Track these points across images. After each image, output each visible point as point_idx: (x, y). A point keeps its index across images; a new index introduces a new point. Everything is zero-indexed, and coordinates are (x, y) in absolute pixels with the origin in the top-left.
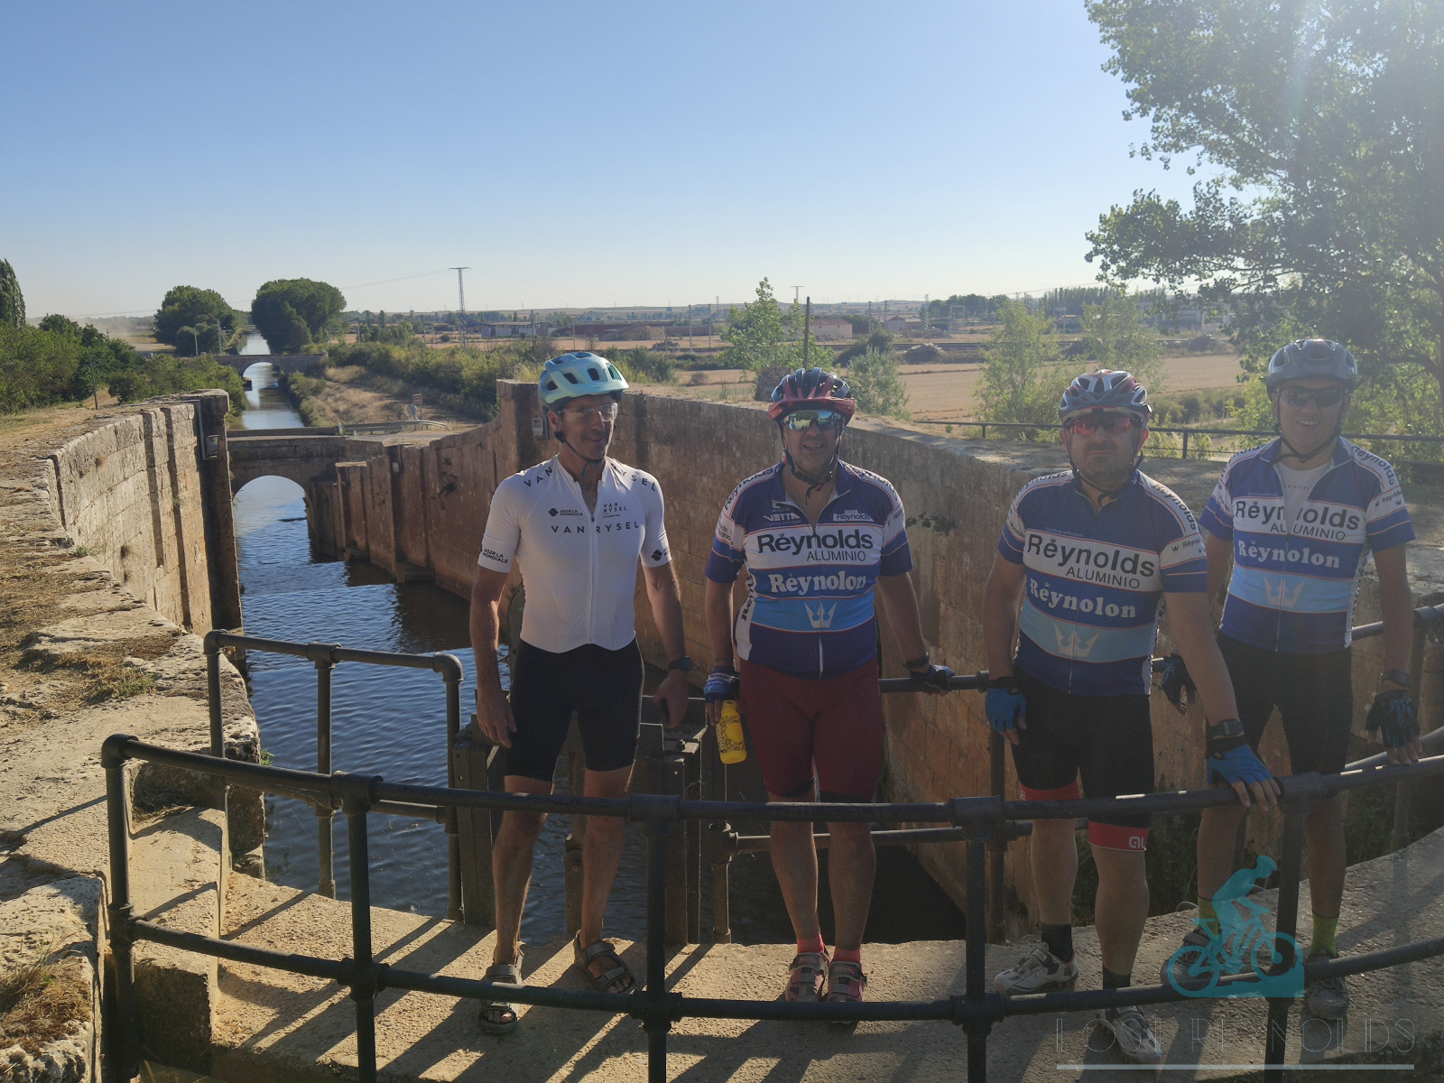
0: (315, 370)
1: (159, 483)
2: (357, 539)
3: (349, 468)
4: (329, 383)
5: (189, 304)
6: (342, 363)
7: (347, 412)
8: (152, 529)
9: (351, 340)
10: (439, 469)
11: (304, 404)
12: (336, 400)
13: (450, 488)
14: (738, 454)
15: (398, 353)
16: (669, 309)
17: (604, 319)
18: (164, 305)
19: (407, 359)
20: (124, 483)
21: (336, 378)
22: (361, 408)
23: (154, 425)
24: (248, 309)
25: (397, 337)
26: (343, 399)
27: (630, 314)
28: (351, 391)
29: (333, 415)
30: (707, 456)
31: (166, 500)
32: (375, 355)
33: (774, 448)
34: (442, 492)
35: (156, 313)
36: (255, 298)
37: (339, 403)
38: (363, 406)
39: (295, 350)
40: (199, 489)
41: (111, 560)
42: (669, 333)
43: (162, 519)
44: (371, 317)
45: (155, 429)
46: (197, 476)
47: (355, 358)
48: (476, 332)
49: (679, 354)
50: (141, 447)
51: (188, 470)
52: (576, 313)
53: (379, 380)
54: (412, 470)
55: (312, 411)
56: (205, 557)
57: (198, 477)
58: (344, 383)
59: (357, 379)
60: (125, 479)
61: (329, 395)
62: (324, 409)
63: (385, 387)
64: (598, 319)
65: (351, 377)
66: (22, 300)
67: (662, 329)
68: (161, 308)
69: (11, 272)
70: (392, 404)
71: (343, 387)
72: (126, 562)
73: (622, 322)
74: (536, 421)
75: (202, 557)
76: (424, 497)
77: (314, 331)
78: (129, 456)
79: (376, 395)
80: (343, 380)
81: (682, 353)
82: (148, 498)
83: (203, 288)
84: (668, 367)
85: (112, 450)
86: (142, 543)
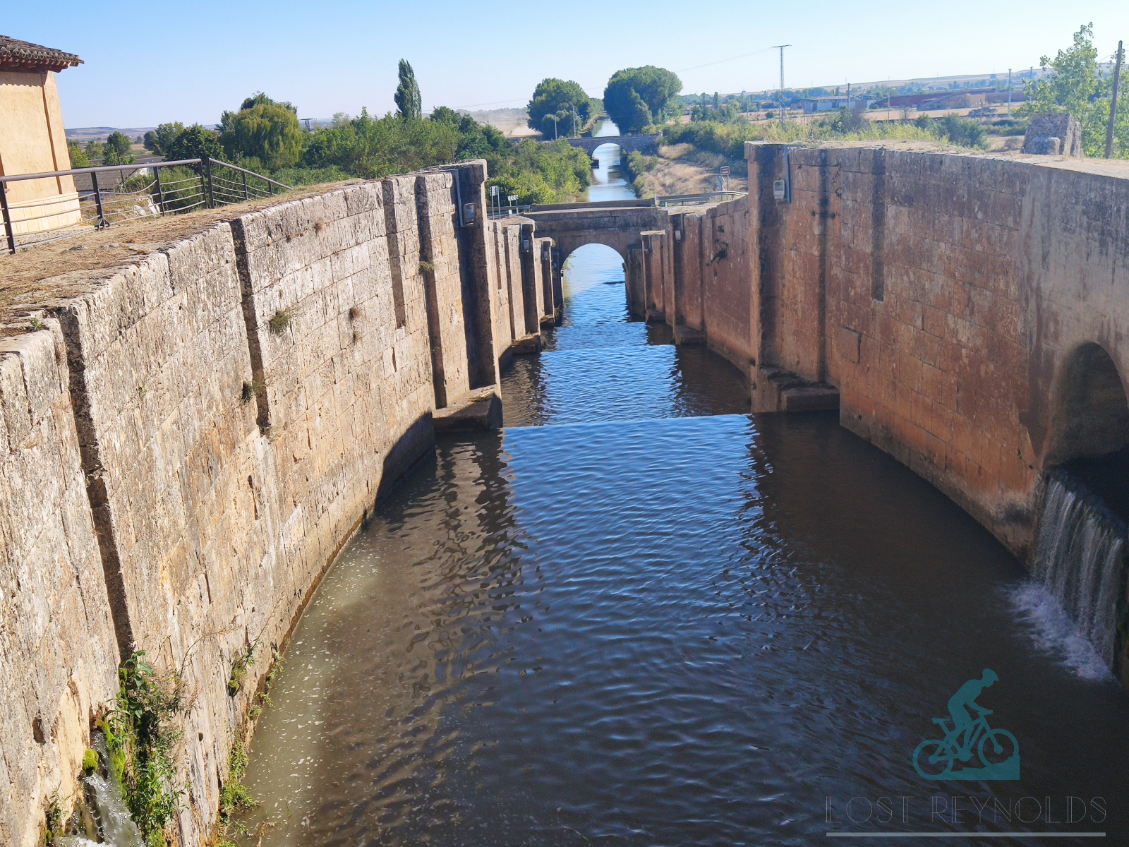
0: (651, 149)
1: (401, 249)
2: (656, 301)
3: (651, 236)
4: (660, 160)
5: (553, 94)
6: (673, 142)
7: (672, 186)
8: (391, 291)
9: (685, 120)
10: (713, 236)
11: (639, 179)
12: (665, 175)
13: (722, 255)
14: (980, 216)
15: (720, 130)
16: (993, 76)
17: (926, 90)
18: (535, 96)
19: (728, 135)
20: (357, 248)
21: (667, 155)
22: (683, 181)
23: (396, 192)
24: (602, 97)
25: (724, 116)
26: (670, 174)
27: (952, 83)
28: (678, 166)
29: (661, 188)
30: (946, 218)
31: (409, 265)
32: (702, 132)
33: (1021, 207)
34: (714, 259)
35: (528, 103)
36: (607, 86)
37: (666, 177)
38: (686, 180)
39: (638, 131)
40: (456, 254)
41: (335, 323)
42: (989, 100)
43: (404, 283)
44: (707, 99)
45: (396, 196)
46: (455, 242)
47: (686, 136)
48: (800, 108)
49: (996, 119)
50: (380, 214)
51: (444, 237)
52: (898, 85)
53: (703, 155)
54: (692, 237)
55: (643, 186)
56: (462, 319)
57: (456, 244)
58: (674, 159)
59: (685, 155)
60: (357, 244)
61: (659, 170)
62: (653, 184)
63: (707, 162)
64: (919, 89)
65: (680, 154)
66: (419, 95)
67: (983, 96)
68: (532, 99)
69: (411, 71)
70: (710, 177)
71: (671, 163)
72: (355, 323)
73: (942, 91)
74: (778, 184)
75: (459, 319)
76: (701, 263)
77: (655, 114)
78: (363, 222)
79: (698, 169)
80: (673, 157)
81: (999, 119)
82: (387, 264)
83: (565, 80)
84: (980, 133)
85: (341, 216)
86: (378, 305)
